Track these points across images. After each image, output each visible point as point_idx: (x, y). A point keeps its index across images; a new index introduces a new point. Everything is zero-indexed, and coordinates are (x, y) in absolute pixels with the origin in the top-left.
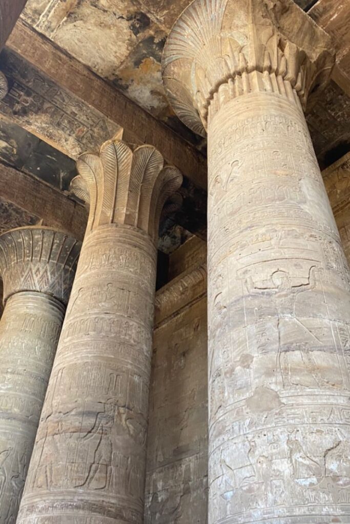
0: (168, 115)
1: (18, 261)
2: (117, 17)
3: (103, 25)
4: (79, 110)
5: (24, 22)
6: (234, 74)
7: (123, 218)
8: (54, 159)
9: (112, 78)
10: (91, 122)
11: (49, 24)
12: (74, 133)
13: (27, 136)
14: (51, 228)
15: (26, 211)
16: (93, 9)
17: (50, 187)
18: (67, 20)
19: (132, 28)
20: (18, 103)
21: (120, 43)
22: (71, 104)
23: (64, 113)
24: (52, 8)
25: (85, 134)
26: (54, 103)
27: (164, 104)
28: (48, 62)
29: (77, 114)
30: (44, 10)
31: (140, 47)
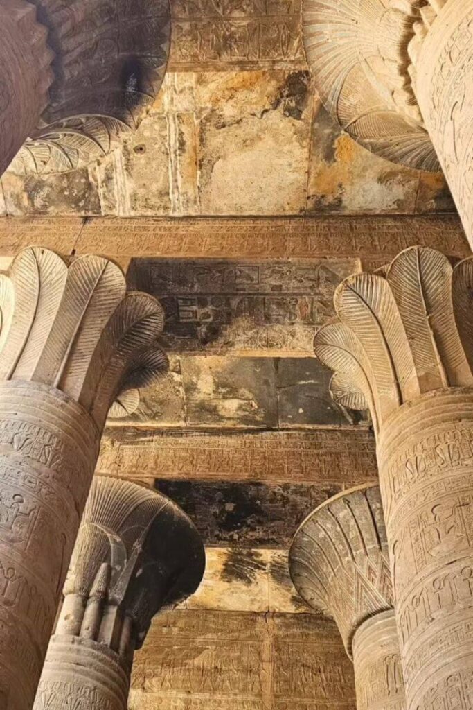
0: (430, 194)
1: (335, 570)
2: (259, 115)
3: (248, 142)
4: (281, 277)
5: (155, 218)
6: (415, 11)
7: (416, 386)
8: (312, 381)
9: (310, 205)
10: (308, 284)
11: (186, 197)
12: (296, 316)
13: (254, 371)
14: (355, 488)
15: (312, 484)
16: (224, 132)
17: (334, 430)
18: (202, 173)
19: (287, 114)
20: (199, 324)
21: (287, 148)
22: (264, 277)
23: (263, 297)
24: (176, 174)
25: (312, 308)
26: (242, 292)
27: (412, 183)
28: (203, 243)
29: (281, 286)
30: (169, 184)
31: (316, 129)
